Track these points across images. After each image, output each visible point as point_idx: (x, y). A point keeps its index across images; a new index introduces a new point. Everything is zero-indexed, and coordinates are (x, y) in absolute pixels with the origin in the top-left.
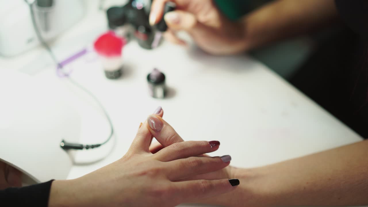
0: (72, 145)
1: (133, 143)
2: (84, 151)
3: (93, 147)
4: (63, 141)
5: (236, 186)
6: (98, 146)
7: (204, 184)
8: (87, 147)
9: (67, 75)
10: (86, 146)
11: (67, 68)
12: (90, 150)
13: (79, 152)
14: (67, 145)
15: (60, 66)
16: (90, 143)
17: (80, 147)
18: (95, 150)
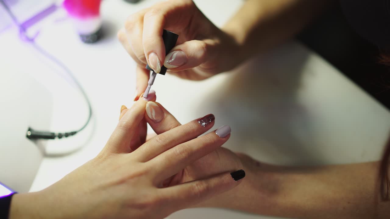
0: (41, 134)
1: (111, 138)
2: (57, 140)
3: (67, 135)
4: (30, 130)
5: (240, 180)
6: (73, 133)
7: (199, 186)
8: (60, 136)
9: (31, 40)
10: (58, 135)
11: (31, 31)
12: (64, 139)
13: (50, 141)
14: (34, 133)
15: (24, 27)
16: (63, 131)
17: (51, 137)
18: (71, 138)
